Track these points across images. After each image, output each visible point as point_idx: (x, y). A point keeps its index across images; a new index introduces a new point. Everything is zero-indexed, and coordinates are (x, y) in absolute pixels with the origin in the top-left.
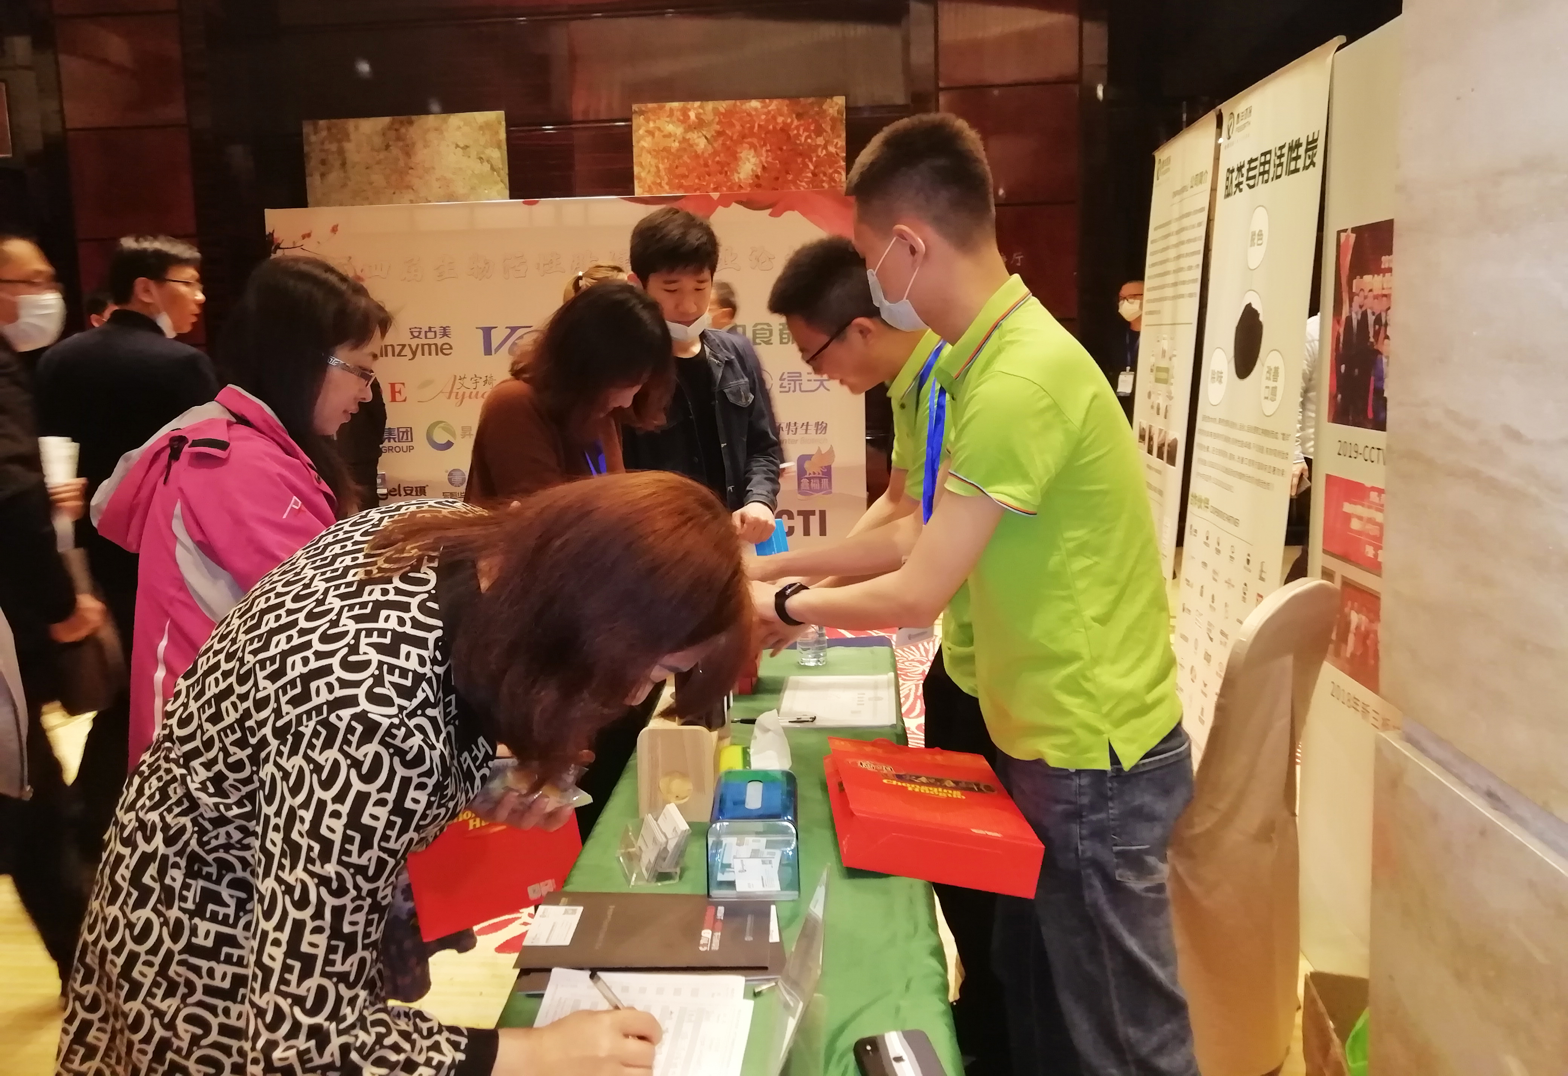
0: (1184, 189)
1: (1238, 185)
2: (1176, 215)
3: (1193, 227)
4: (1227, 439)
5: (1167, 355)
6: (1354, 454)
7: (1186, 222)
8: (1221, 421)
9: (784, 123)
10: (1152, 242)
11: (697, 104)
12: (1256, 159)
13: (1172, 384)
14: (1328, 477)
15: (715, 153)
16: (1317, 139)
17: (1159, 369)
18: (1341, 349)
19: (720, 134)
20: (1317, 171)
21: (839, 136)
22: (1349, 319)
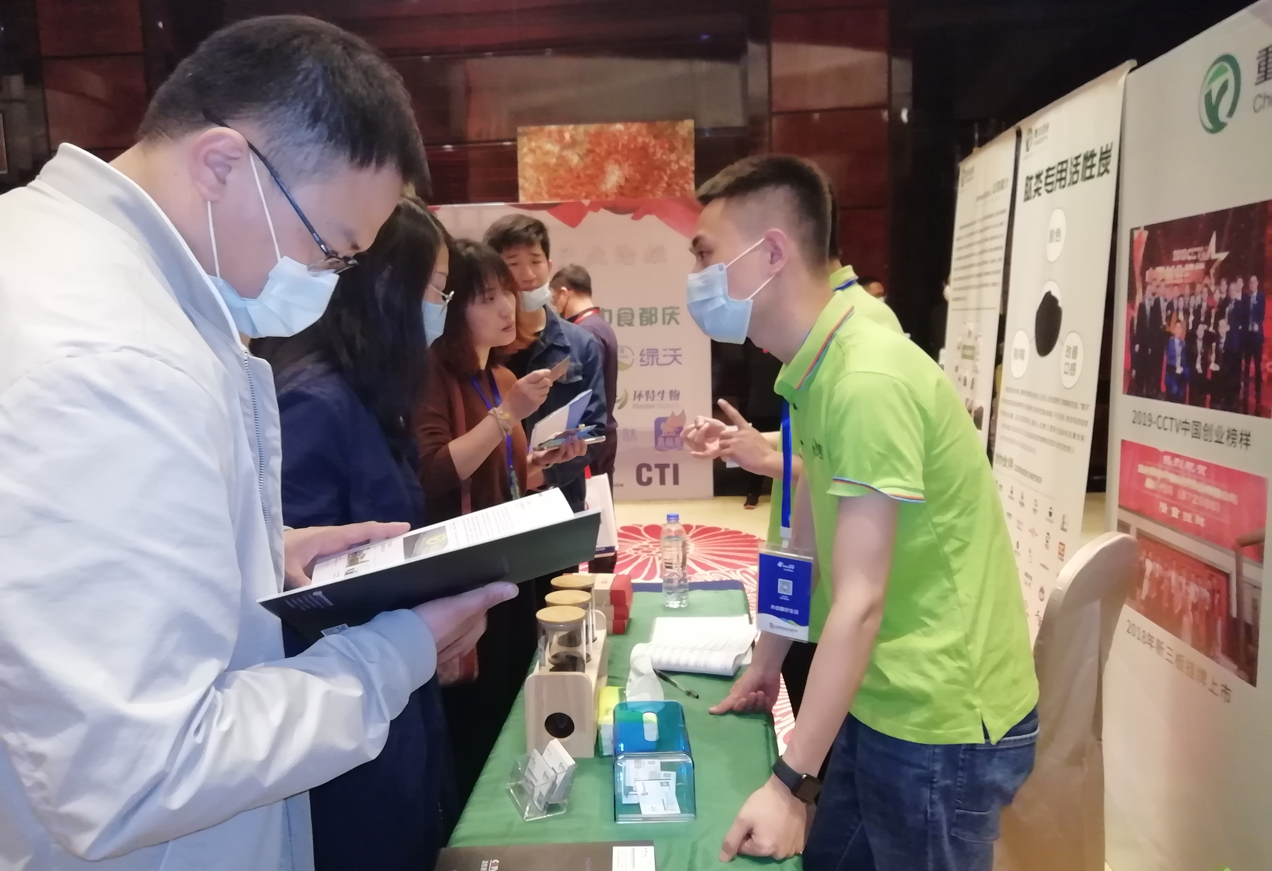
0: (986, 194)
1: (1037, 190)
2: (979, 215)
3: (995, 226)
4: (1029, 408)
5: (973, 335)
6: (1148, 423)
7: (989, 222)
8: (1023, 392)
9: (643, 142)
10: (958, 239)
11: (571, 127)
12: (1053, 168)
13: (978, 360)
14: (1124, 442)
15: (586, 167)
16: (1110, 151)
17: (965, 347)
18: (1135, 332)
19: (590, 151)
20: (1111, 178)
21: (689, 153)
22: (1142, 306)
